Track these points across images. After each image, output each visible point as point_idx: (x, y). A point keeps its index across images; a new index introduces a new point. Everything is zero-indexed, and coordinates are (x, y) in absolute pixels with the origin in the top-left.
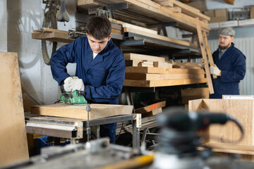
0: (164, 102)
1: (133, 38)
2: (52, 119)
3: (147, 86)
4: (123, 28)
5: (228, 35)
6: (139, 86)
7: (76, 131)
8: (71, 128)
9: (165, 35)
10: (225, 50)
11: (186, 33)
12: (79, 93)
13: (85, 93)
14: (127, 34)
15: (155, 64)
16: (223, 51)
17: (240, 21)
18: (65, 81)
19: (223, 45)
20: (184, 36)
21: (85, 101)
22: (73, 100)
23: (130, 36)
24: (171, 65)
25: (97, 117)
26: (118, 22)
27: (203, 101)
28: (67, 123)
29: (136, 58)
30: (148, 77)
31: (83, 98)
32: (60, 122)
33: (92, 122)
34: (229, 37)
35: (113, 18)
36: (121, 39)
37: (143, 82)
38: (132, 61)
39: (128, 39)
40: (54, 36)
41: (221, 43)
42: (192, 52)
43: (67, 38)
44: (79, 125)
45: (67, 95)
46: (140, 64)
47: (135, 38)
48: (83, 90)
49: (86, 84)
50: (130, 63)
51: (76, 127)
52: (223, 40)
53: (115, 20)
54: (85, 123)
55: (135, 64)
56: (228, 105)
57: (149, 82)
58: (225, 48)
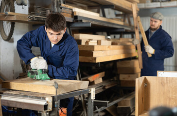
0: (104, 73)
1: (81, 21)
2: (26, 94)
3: (94, 62)
4: (73, 12)
5: (158, 19)
6: (87, 61)
7: (47, 105)
8: (43, 103)
9: (104, 16)
10: (155, 31)
11: (118, 12)
12: (43, 71)
13: (48, 71)
14: (76, 17)
15: (99, 43)
16: (153, 32)
17: (162, 3)
18: (32, 60)
19: (153, 27)
20: (117, 15)
21: (48, 78)
22: (38, 77)
23: (79, 19)
24: (110, 42)
25: (61, 92)
26: (70, 7)
27: (145, 78)
28: (38, 98)
29: (84, 37)
30: (95, 54)
31: (46, 75)
32: (32, 97)
33: (59, 97)
34: (158, 21)
35: (64, 3)
36: (71, 21)
37: (90, 58)
38: (81, 40)
39: (77, 21)
40: (15, 19)
41: (152, 25)
42: (126, 30)
43: (28, 21)
44: (49, 100)
45: (34, 73)
46: (87, 42)
47: (84, 21)
48: (46, 68)
49: (48, 63)
50: (79, 42)
51: (47, 102)
52: (154, 23)
53: (67, 6)
54: (53, 97)
55: (83, 43)
56: (165, 82)
57: (95, 58)
58: (155, 29)
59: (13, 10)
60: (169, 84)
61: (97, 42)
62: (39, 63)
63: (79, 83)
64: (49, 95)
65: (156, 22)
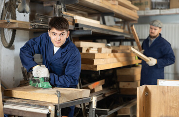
0: (104, 81)
1: (82, 28)
2: (28, 103)
3: (95, 70)
4: (74, 20)
5: (158, 27)
6: (88, 69)
7: (50, 114)
8: (46, 112)
9: (104, 23)
10: (154, 39)
11: (117, 20)
12: (45, 79)
13: (50, 79)
14: (77, 25)
15: (99, 50)
17: (162, 11)
19: (153, 35)
20: (117, 22)
21: (50, 86)
22: (40, 85)
23: (80, 27)
24: (110, 50)
25: (64, 101)
26: (71, 15)
28: (41, 106)
29: (84, 45)
30: (96, 62)
31: (48, 83)
32: (34, 106)
33: (61, 105)
34: (158, 29)
35: (65, 11)
36: (72, 29)
37: (91, 66)
38: (82, 48)
39: (78, 29)
41: (152, 33)
42: (126, 38)
43: (29, 28)
44: (52, 108)
45: (36, 81)
46: (88, 50)
47: (85, 29)
48: (48, 77)
49: (50, 71)
51: (50, 111)
52: (153, 31)
53: (68, 13)
54: (56, 106)
55: (84, 51)
57: (96, 66)
58: (154, 37)
59: (14, 18)
60: (169, 93)
61: (98, 50)
62: (41, 72)
63: (80, 92)
64: (52, 103)
65: (155, 29)
